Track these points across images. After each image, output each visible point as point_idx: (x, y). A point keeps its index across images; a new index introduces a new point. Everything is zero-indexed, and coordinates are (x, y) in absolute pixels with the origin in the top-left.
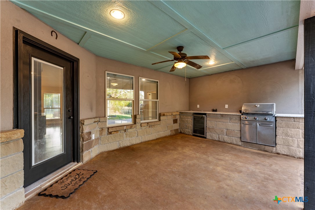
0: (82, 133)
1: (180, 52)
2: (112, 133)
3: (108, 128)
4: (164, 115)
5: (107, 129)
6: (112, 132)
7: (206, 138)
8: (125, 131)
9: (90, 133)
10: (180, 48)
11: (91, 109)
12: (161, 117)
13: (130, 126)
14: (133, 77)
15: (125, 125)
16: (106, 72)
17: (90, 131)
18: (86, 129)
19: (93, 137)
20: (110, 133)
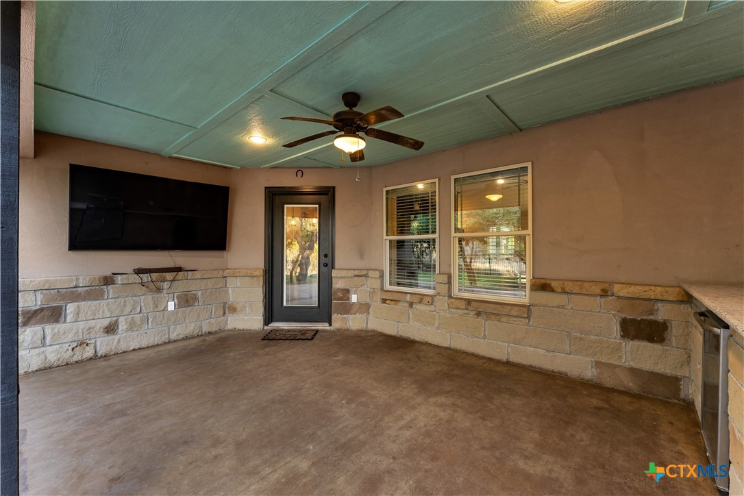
2: (387, 302)
3: (382, 292)
5: (379, 293)
6: (386, 300)
8: (411, 305)
9: (346, 292)
13: (420, 299)
15: (408, 293)
16: (385, 190)
17: (347, 288)
18: (338, 284)
19: (355, 299)
20: (384, 301)
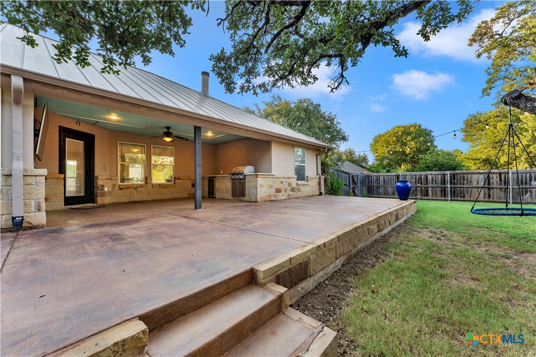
0: (97, 184)
1: (168, 131)
2: (123, 189)
3: (120, 185)
4: (179, 179)
5: (118, 186)
7: (215, 198)
8: (136, 189)
9: (103, 186)
10: (168, 128)
11: (105, 170)
12: (176, 180)
13: (141, 186)
14: (145, 145)
15: (134, 184)
16: (118, 142)
17: (103, 184)
18: (100, 183)
19: (106, 189)
20: (121, 189)
